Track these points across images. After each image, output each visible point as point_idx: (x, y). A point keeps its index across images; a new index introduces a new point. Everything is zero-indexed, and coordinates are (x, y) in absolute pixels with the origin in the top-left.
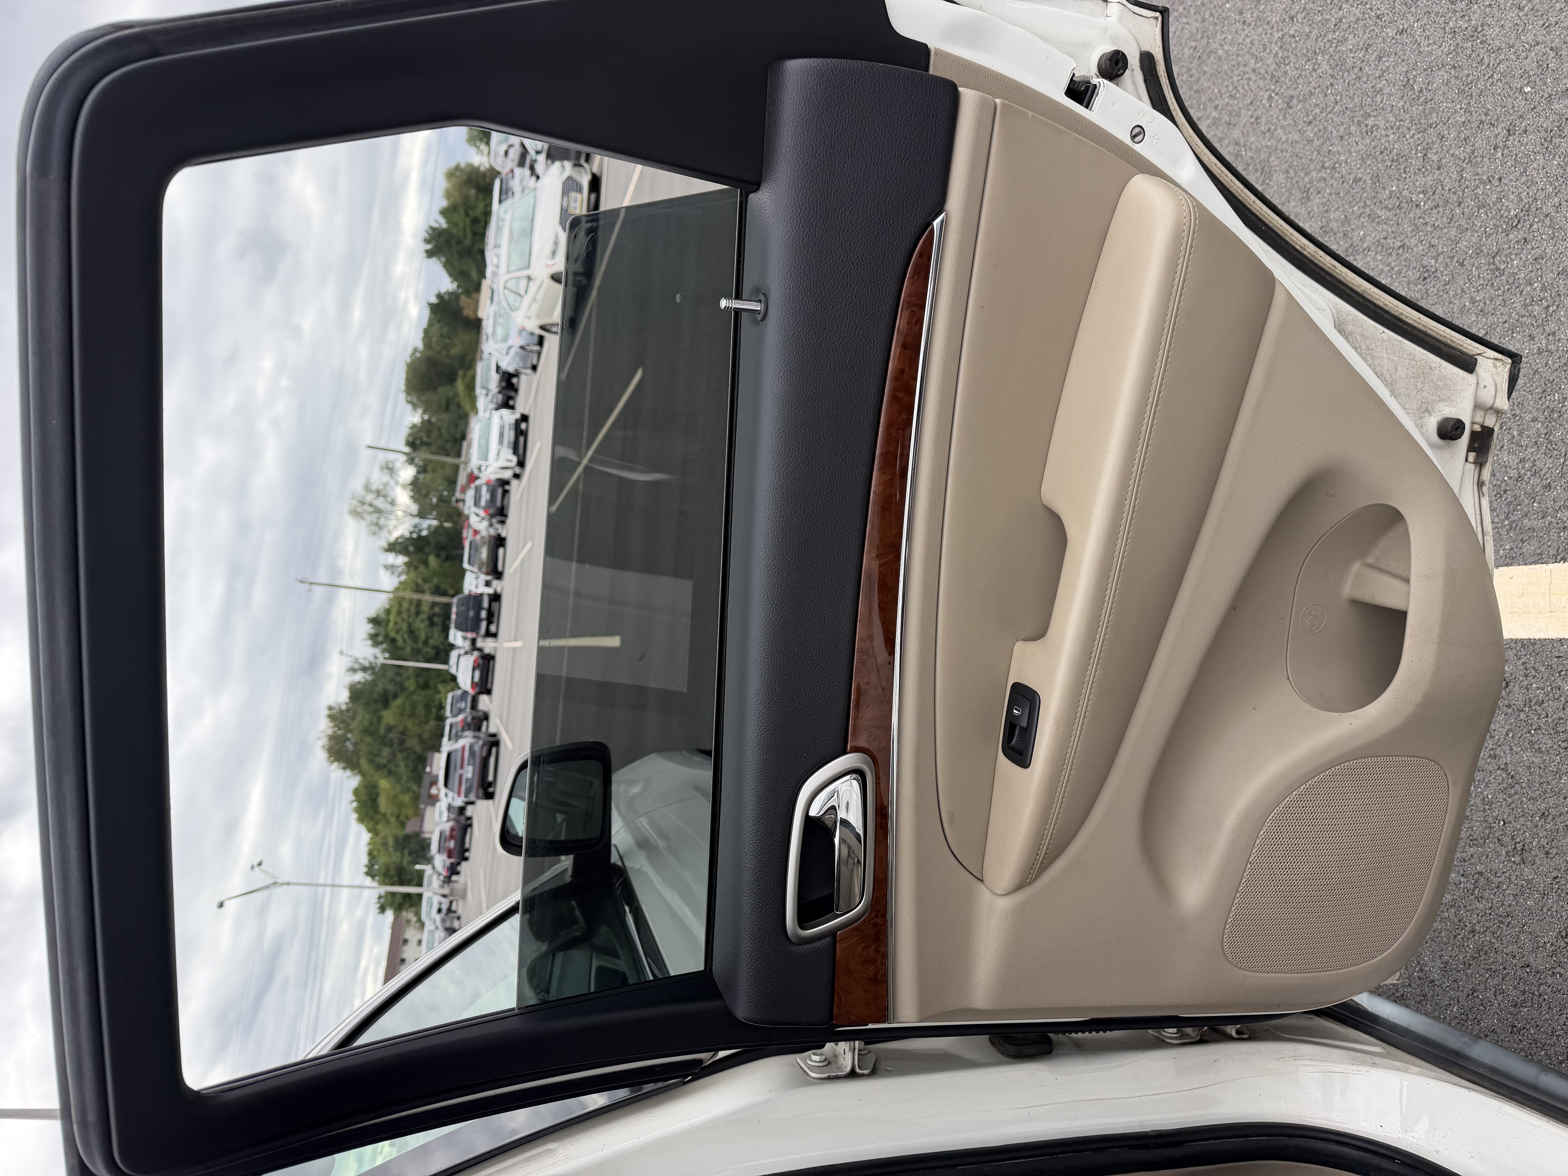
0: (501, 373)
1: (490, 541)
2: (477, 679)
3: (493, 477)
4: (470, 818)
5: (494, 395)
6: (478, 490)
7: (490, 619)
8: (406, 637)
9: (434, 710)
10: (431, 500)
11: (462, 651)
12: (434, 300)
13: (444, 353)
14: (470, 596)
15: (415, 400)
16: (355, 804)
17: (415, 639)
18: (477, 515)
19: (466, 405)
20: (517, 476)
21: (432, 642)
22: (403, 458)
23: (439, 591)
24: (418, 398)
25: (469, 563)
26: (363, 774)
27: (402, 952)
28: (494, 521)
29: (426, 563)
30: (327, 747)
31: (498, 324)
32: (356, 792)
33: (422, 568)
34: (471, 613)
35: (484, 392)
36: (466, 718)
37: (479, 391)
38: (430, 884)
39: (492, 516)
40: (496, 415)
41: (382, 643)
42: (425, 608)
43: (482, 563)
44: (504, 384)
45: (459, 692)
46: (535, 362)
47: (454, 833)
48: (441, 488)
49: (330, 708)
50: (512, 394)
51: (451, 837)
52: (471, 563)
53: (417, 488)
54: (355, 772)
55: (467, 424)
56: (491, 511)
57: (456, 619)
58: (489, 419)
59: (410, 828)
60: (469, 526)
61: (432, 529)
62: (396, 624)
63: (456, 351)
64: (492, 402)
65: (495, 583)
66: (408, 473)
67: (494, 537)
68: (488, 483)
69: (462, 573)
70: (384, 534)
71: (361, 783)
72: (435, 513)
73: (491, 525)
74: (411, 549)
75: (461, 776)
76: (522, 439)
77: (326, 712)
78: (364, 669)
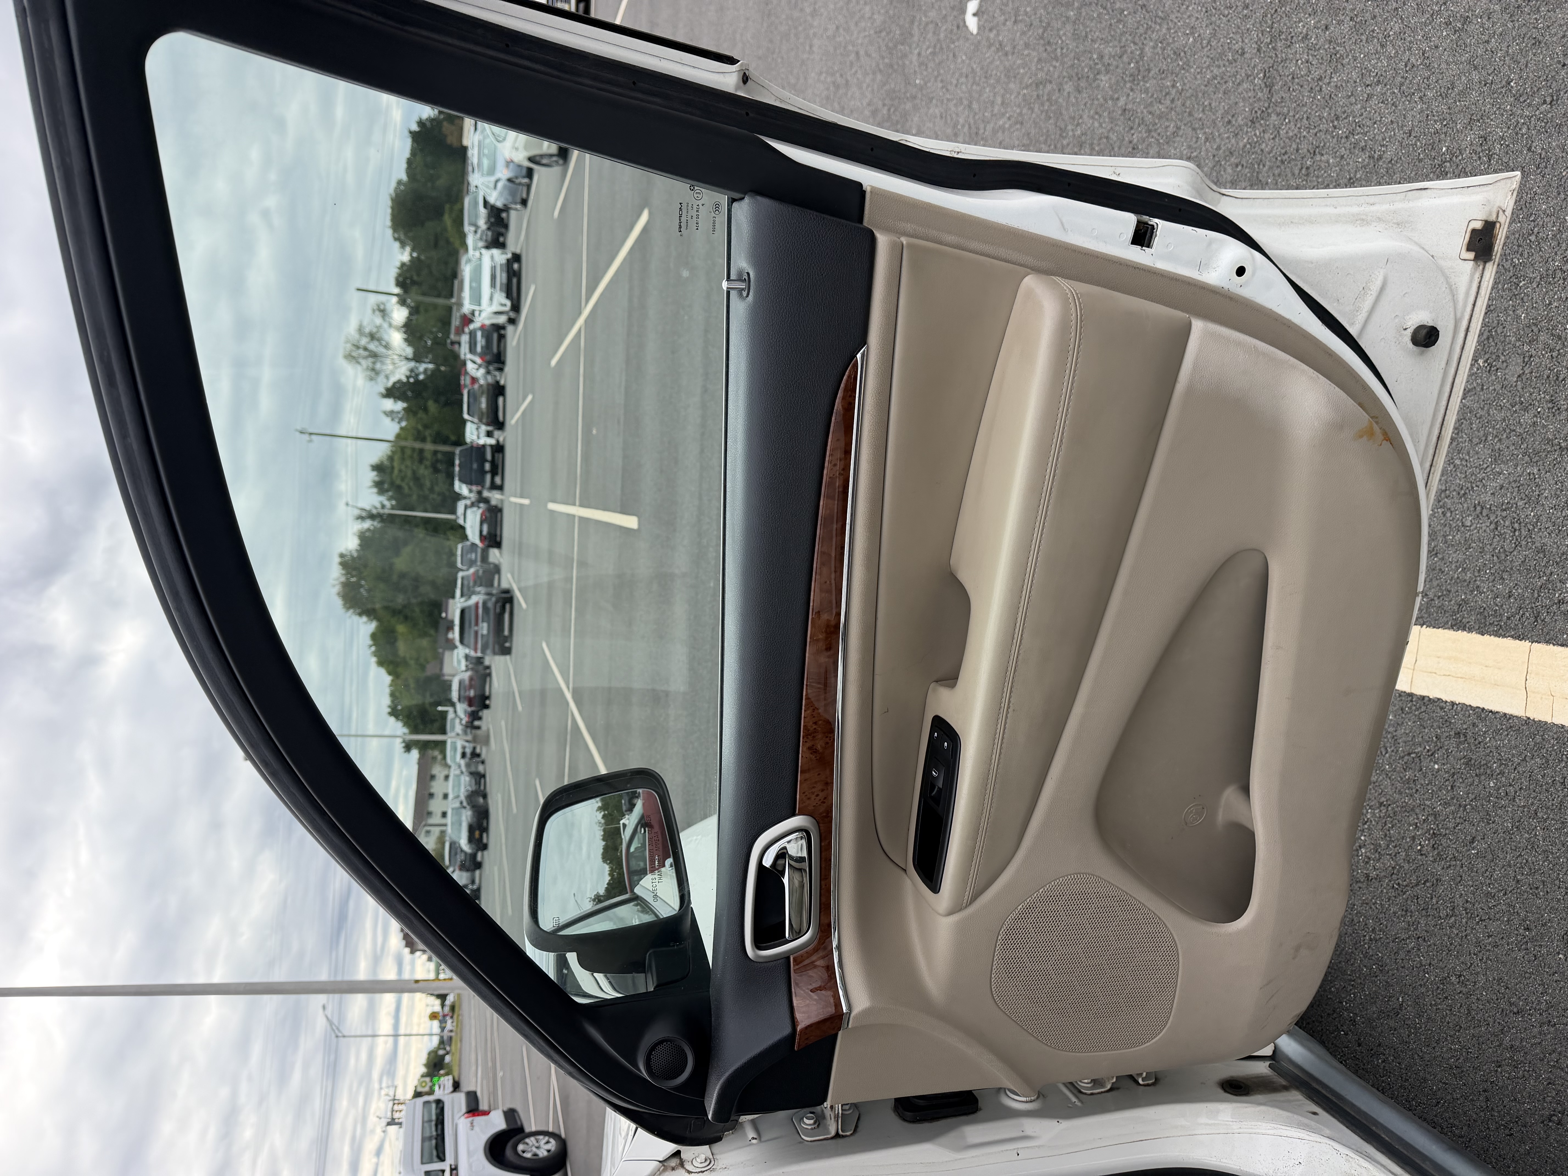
0: (489, 207)
1: (488, 390)
2: (485, 532)
3: (488, 322)
4: (488, 667)
5: (483, 232)
6: (472, 334)
7: (494, 471)
8: (411, 484)
9: (445, 557)
10: (426, 342)
11: (468, 502)
12: (415, 127)
13: (429, 184)
14: (472, 447)
15: (402, 237)
16: (373, 648)
17: (421, 486)
18: (474, 362)
19: (457, 244)
20: (512, 321)
21: (437, 489)
22: (394, 299)
23: (440, 439)
24: (405, 234)
25: (469, 414)
26: (378, 619)
27: (430, 787)
28: (491, 368)
29: (426, 410)
30: (341, 594)
31: (484, 155)
32: (374, 636)
33: (421, 414)
34: (475, 466)
35: (473, 229)
36: (477, 572)
37: (468, 229)
38: (453, 728)
39: (489, 363)
40: (487, 254)
41: (387, 491)
42: (428, 455)
43: (482, 413)
44: (493, 220)
45: (468, 543)
46: (524, 196)
47: (473, 683)
48: (434, 330)
49: (342, 556)
50: (503, 230)
51: (471, 686)
52: (470, 413)
53: (410, 330)
54: (372, 617)
55: (457, 262)
56: (488, 358)
57: (460, 471)
58: (480, 259)
59: (430, 670)
60: (466, 373)
61: (429, 373)
62: (400, 471)
63: (442, 182)
64: (481, 239)
65: (497, 433)
66: (400, 315)
67: (492, 385)
68: (482, 328)
69: (464, 422)
70: (381, 378)
71: (377, 628)
72: (430, 356)
73: (488, 372)
74: (409, 394)
75: (476, 633)
76: (515, 280)
77: (337, 560)
78: (372, 516)
